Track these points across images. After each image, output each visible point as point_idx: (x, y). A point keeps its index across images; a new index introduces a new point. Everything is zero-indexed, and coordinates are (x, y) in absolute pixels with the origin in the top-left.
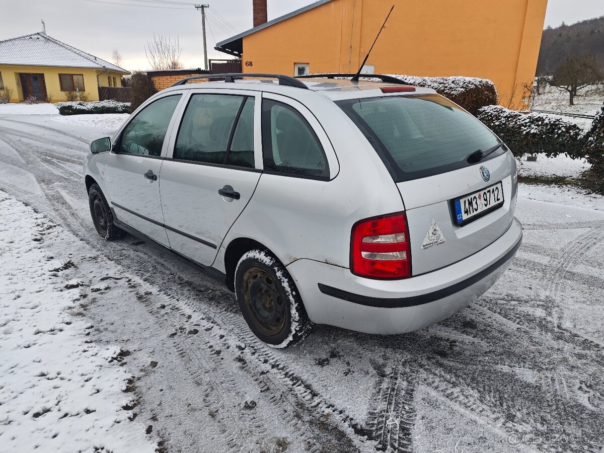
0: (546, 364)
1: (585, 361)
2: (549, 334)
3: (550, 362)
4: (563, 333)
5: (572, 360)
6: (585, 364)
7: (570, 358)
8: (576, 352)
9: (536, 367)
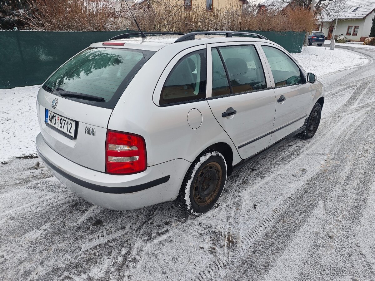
0: (35, 249)
1: (20, 273)
2: (64, 266)
3: (36, 251)
4: (60, 276)
5: (27, 266)
6: (19, 272)
7: (31, 266)
8: (33, 273)
9: (36, 242)
